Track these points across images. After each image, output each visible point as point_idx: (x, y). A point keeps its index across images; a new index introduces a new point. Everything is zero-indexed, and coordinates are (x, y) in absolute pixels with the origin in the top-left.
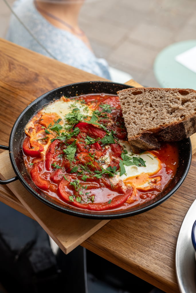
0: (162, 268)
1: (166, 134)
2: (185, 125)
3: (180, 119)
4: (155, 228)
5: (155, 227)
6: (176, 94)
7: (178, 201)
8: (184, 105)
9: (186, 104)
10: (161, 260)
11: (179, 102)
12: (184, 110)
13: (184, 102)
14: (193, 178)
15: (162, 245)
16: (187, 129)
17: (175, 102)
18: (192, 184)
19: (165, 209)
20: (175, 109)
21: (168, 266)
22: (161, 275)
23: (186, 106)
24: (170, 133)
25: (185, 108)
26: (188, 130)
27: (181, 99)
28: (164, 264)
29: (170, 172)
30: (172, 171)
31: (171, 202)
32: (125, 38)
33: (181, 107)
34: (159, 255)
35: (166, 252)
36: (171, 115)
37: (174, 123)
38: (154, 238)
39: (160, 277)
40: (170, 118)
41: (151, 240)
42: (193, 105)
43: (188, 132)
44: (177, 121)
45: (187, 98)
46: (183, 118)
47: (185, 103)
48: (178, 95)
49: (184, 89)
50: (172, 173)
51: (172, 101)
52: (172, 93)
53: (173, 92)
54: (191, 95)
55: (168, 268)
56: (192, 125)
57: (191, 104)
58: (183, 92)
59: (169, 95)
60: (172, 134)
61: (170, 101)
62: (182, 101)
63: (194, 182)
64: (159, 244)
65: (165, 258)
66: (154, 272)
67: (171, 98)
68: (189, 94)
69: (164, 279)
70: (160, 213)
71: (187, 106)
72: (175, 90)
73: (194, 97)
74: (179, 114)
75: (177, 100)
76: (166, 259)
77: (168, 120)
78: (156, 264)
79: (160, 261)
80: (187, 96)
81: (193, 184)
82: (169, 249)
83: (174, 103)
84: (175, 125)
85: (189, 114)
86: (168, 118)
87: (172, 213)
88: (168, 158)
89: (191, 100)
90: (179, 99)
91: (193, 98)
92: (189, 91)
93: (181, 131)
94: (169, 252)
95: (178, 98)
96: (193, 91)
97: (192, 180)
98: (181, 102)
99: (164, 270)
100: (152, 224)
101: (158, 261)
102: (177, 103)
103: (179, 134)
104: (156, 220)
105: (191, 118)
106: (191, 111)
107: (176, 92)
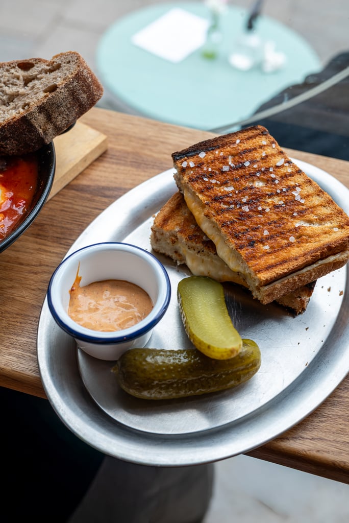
0: (20, 358)
1: (5, 140)
2: (31, 119)
3: (22, 110)
4: (9, 300)
5: (10, 298)
6: (12, 71)
7: (50, 252)
8: (27, 86)
9: (30, 85)
10: (20, 347)
11: (18, 82)
12: (28, 94)
13: (27, 81)
14: (77, 211)
15: (20, 323)
16: (41, 128)
17: (12, 84)
18: (76, 221)
19: (28, 268)
20: (13, 96)
21: (29, 354)
22: (18, 370)
23: (30, 87)
24: (11, 137)
25: (30, 92)
26: (44, 129)
27: (21, 78)
28: (23, 353)
29: (21, 204)
30: (24, 202)
31: (39, 255)
32: (59, 20)
33: (22, 90)
34: (16, 340)
35: (27, 333)
36: (8, 108)
37: (12, 119)
38: (8, 315)
39: (16, 373)
40: (6, 113)
41: (3, 320)
42: (41, 84)
43: (44, 132)
44: (18, 116)
45: (31, 74)
46: (26, 108)
47: (28, 83)
48: (16, 71)
49: (26, 60)
50: (24, 204)
51: (8, 82)
52: (8, 71)
53: (8, 68)
54: (38, 67)
55: (30, 356)
56: (47, 119)
57: (39, 83)
58: (25, 66)
59: (2, 73)
60: (16, 140)
61: (4, 83)
62: (24, 80)
63: (80, 217)
64: (16, 324)
65: (25, 342)
66: (5, 367)
67: (6, 79)
68: (35, 67)
69: (23, 374)
70: (20, 275)
71: (33, 88)
72: (12, 64)
73: (42, 70)
74: (21, 104)
75: (15, 80)
76: (27, 344)
77: (3, 116)
78: (10, 354)
79: (16, 348)
80: (31, 70)
81: (78, 220)
82: (32, 328)
83: (10, 86)
84: (15, 122)
85: (35, 100)
86: (3, 112)
87: (40, 271)
88: (19, 182)
89: (38, 76)
90: (18, 78)
91: (40, 72)
92: (34, 63)
93: (29, 132)
94: (33, 332)
95: (17, 76)
96: (40, 62)
97: (77, 214)
98: (22, 83)
99: (23, 362)
100: (5, 295)
101: (14, 349)
102: (16, 85)
103: (30, 138)
104: (12, 288)
105: (38, 106)
106: (38, 95)
107: (14, 67)
